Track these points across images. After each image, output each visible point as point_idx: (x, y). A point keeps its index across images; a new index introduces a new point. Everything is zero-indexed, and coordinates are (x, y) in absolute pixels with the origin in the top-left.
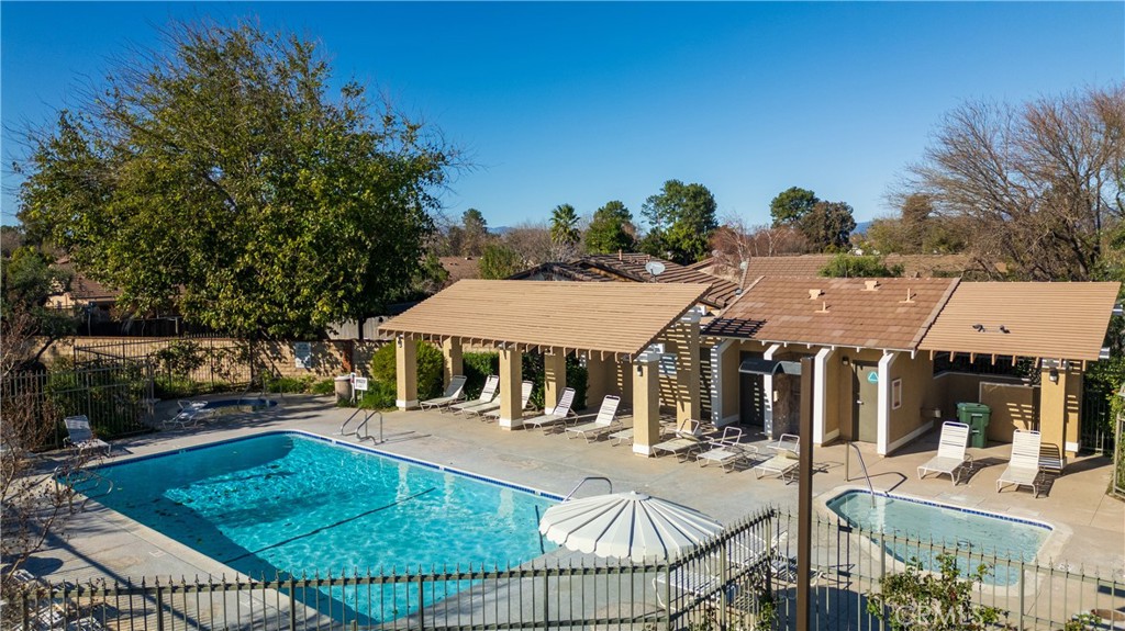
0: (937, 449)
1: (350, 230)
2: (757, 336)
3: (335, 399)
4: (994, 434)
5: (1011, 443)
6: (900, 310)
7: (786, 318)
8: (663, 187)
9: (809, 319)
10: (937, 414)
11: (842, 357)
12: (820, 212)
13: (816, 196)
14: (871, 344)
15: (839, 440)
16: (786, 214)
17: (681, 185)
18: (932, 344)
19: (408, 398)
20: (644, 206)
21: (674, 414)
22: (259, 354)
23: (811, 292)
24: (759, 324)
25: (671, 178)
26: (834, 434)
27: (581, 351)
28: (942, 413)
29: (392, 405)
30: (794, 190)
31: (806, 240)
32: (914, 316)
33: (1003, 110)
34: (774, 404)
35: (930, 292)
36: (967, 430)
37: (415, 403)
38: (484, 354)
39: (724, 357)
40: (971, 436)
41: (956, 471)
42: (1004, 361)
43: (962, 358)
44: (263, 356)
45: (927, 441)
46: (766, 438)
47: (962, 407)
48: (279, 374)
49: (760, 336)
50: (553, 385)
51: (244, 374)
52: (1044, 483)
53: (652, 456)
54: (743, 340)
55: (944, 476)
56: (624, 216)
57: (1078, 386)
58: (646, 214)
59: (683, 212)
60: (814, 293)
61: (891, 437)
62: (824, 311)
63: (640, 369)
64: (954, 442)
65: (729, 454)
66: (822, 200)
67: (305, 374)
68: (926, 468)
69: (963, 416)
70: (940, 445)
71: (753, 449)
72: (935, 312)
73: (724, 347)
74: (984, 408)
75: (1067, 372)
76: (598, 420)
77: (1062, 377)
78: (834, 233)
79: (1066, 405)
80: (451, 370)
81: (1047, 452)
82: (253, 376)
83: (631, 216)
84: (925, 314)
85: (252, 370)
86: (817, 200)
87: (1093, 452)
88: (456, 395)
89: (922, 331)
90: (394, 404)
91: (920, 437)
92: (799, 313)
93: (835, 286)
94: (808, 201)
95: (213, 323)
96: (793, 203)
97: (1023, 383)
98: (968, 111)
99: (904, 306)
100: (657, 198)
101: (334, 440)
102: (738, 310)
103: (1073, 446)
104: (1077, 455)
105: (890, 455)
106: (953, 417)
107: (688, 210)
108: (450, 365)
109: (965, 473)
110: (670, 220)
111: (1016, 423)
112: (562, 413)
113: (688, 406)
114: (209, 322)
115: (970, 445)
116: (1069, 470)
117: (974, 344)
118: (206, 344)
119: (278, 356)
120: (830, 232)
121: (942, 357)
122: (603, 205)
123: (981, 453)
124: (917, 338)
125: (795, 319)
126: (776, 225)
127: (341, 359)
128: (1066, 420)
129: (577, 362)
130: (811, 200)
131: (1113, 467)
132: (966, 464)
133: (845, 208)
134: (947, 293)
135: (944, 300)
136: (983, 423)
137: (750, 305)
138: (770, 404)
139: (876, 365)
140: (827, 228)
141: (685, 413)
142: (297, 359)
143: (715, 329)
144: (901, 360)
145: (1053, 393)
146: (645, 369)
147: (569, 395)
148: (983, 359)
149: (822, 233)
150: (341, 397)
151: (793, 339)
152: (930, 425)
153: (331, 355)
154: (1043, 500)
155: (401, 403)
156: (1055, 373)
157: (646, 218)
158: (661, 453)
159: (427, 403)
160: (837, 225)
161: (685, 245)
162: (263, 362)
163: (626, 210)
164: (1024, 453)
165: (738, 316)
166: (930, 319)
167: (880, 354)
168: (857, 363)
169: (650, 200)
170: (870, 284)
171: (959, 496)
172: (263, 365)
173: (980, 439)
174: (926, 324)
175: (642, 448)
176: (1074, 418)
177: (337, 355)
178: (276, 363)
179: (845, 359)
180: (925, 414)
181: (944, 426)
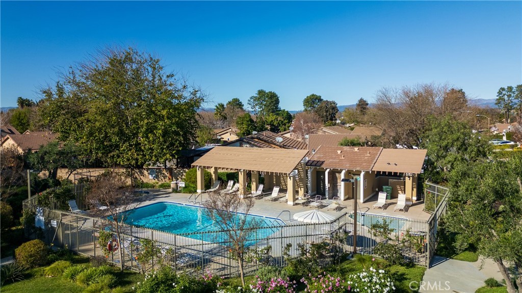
0: (377, 200)
1: (174, 128)
2: (322, 166)
3: (170, 190)
4: (393, 195)
5: (397, 198)
6: (366, 158)
7: (331, 160)
8: (257, 93)
9: (338, 161)
10: (377, 190)
11: (349, 173)
12: (324, 105)
13: (322, 98)
14: (358, 169)
15: (348, 199)
16: (310, 106)
17: (265, 92)
18: (376, 169)
19: (202, 189)
20: (249, 100)
21: (298, 193)
22: (134, 174)
23: (338, 151)
24: (323, 162)
25: (260, 89)
26: (347, 197)
27: (262, 172)
28: (378, 189)
29: (195, 191)
30: (313, 95)
31: (318, 117)
32: (370, 160)
33: (395, 90)
34: (329, 188)
35: (375, 152)
36: (386, 194)
37: (204, 191)
38: (223, 173)
39: (312, 173)
40: (387, 196)
41: (383, 206)
42: (396, 174)
43: (384, 173)
44: (136, 174)
45: (375, 198)
46: (326, 199)
47: (384, 187)
48: (143, 181)
49: (323, 166)
50: (254, 183)
51: (129, 182)
52: (407, 208)
53: (294, 205)
54: (318, 168)
55: (380, 208)
56: (240, 105)
57: (416, 180)
58: (250, 104)
59: (266, 104)
60: (339, 152)
61: (364, 197)
62: (343, 158)
63: (290, 178)
64: (382, 198)
65: (318, 204)
66: (325, 100)
67: (154, 181)
68: (375, 206)
69: (384, 190)
70: (379, 199)
71: (325, 202)
72: (376, 159)
73: (312, 170)
74: (390, 187)
75: (413, 177)
76: (272, 195)
77: (411, 178)
78: (330, 114)
79: (412, 186)
80: (214, 179)
81: (407, 200)
82: (132, 182)
83: (243, 105)
84: (373, 159)
85: (132, 180)
86: (322, 99)
87: (421, 200)
88: (217, 188)
89: (373, 165)
90: (196, 191)
91: (373, 197)
92: (335, 158)
93: (345, 149)
94: (319, 100)
95: (122, 163)
96: (312, 101)
97: (401, 179)
98: (384, 90)
99: (367, 156)
100: (254, 97)
101: (184, 204)
102: (315, 157)
103: (415, 198)
104: (416, 201)
105: (364, 202)
106: (381, 190)
107: (268, 103)
108: (214, 177)
109: (386, 207)
110: (261, 107)
111: (399, 192)
112: (259, 192)
113: (302, 189)
114: (120, 163)
115: (386, 199)
116: (413, 205)
117: (388, 169)
118: (116, 170)
119: (142, 174)
120: (328, 114)
121: (379, 172)
122: (231, 100)
123: (390, 201)
124: (371, 167)
125: (334, 161)
126: (306, 110)
127: (168, 175)
128: (413, 190)
129: (261, 175)
130: (320, 100)
131: (424, 204)
132: (386, 204)
133: (334, 103)
134: (379, 152)
135: (378, 155)
136: (390, 192)
137: (319, 155)
138: (327, 188)
139: (360, 175)
140: (327, 112)
141: (301, 192)
142: (150, 176)
143: (309, 164)
144: (367, 173)
145: (409, 183)
146: (292, 178)
147: (261, 187)
148: (390, 173)
149: (325, 114)
150: (173, 189)
151: (334, 167)
152: (375, 193)
153: (164, 174)
154: (406, 213)
155: (199, 191)
156: (409, 177)
157: (250, 106)
158: (297, 204)
159: (208, 190)
160: (331, 110)
161: (275, 123)
162: (136, 177)
163: (241, 102)
164: (401, 200)
165: (316, 159)
166: (375, 161)
167: (361, 172)
168: (353, 174)
169: (251, 98)
170: (356, 149)
171: (384, 213)
172: (136, 178)
173: (389, 197)
174: (374, 163)
175: (291, 203)
176: (415, 190)
177: (166, 173)
178: (142, 177)
179: (350, 173)
180: (373, 190)
181: (379, 193)
